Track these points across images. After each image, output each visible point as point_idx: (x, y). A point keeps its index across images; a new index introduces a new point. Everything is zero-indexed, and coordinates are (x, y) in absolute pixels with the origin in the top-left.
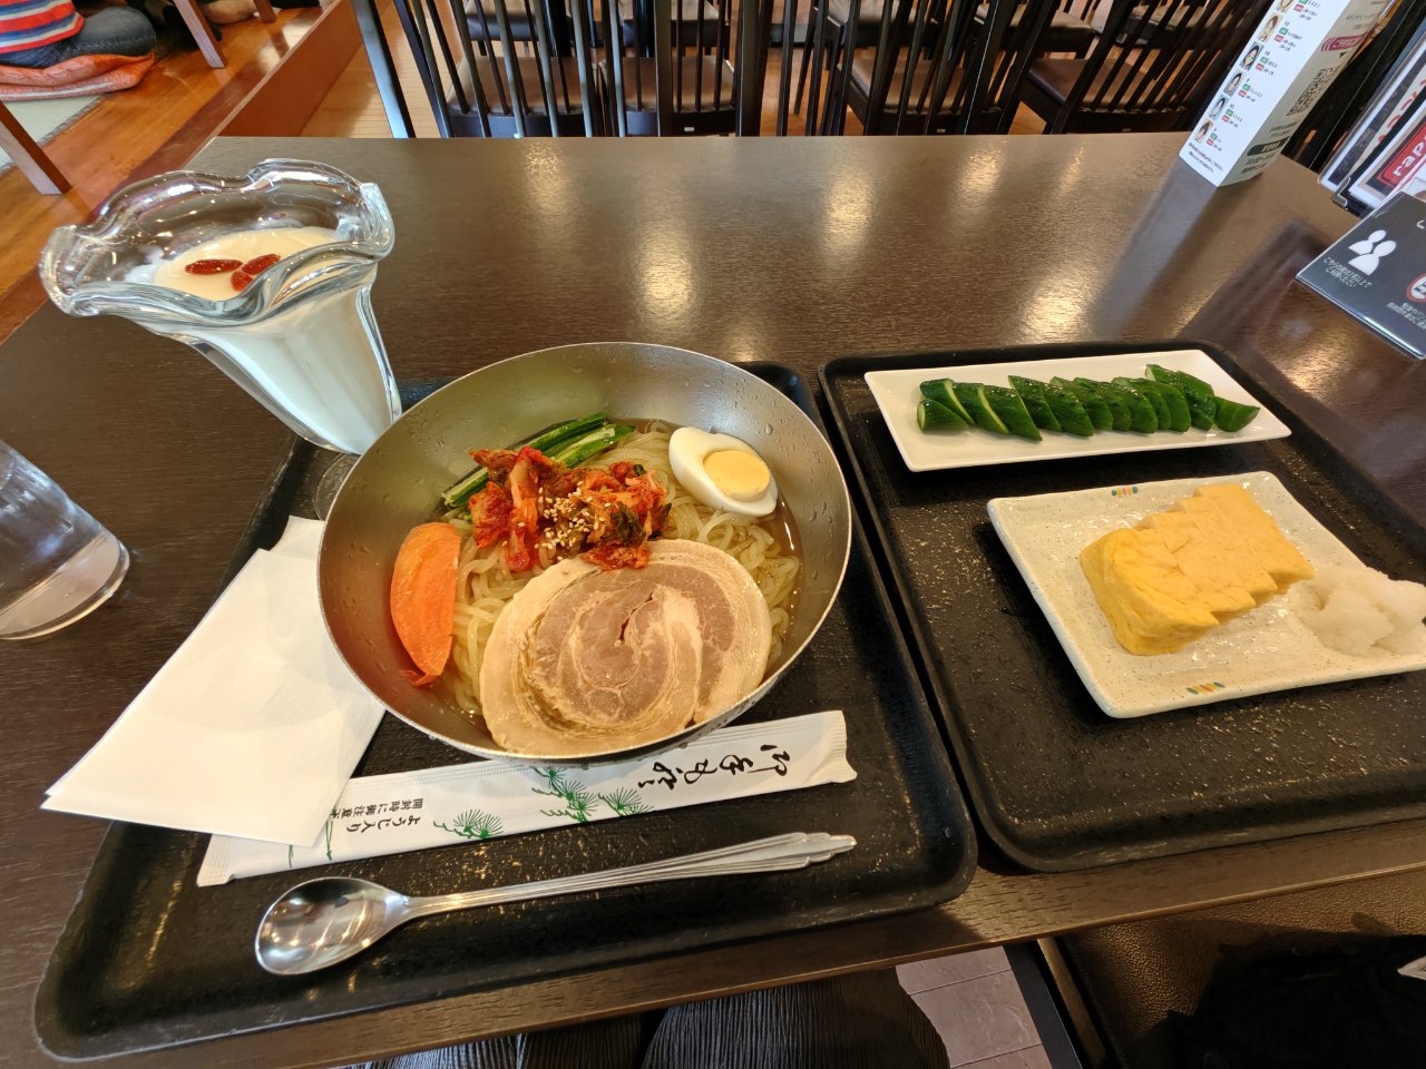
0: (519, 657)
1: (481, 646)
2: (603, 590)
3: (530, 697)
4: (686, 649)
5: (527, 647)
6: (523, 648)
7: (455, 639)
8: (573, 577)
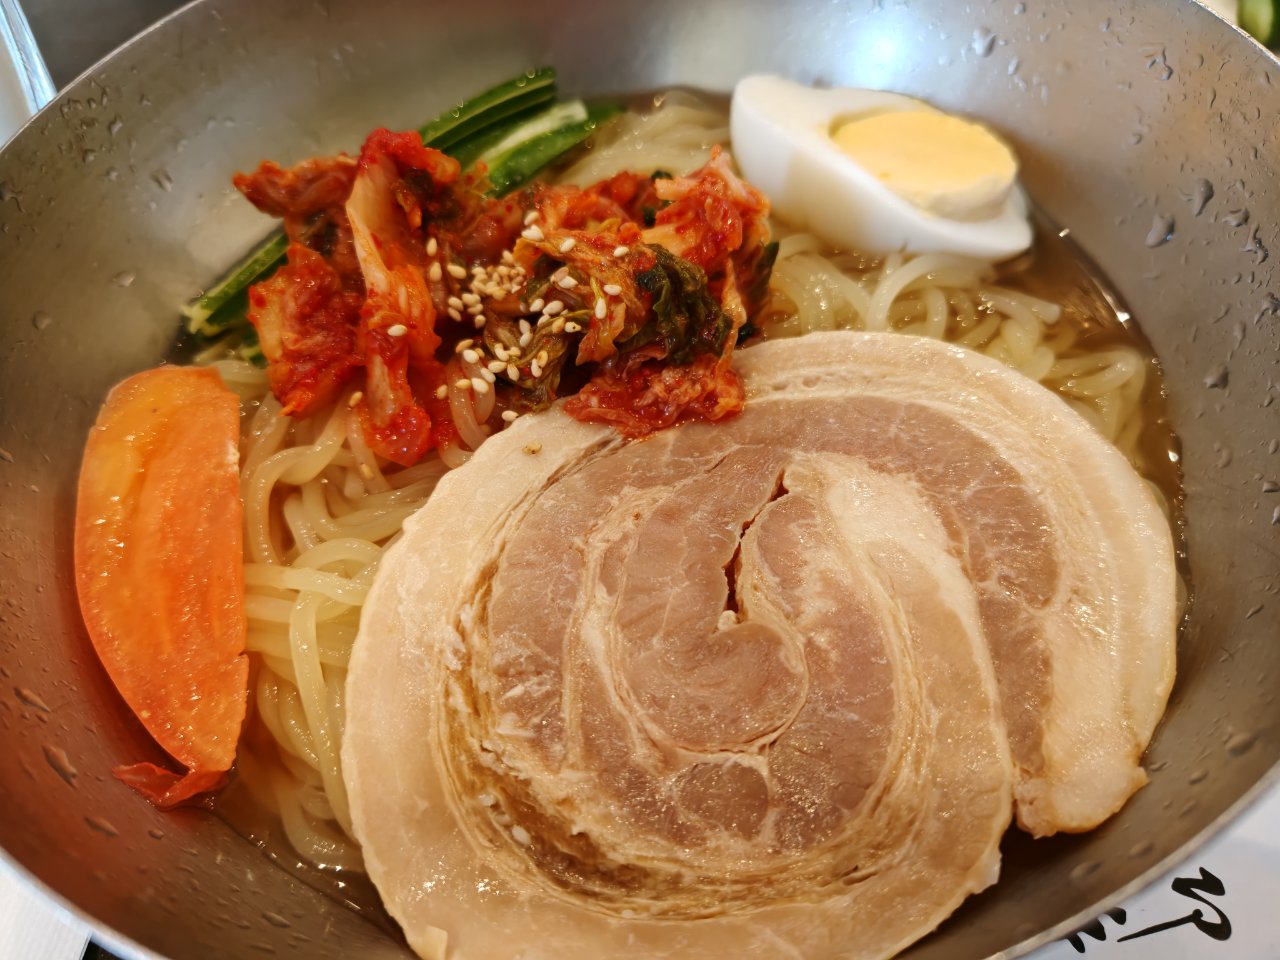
0: (447, 694)
1: (334, 674)
2: (644, 483)
3: (495, 807)
4: (929, 615)
5: (467, 660)
6: (455, 664)
7: (258, 666)
8: (554, 460)
